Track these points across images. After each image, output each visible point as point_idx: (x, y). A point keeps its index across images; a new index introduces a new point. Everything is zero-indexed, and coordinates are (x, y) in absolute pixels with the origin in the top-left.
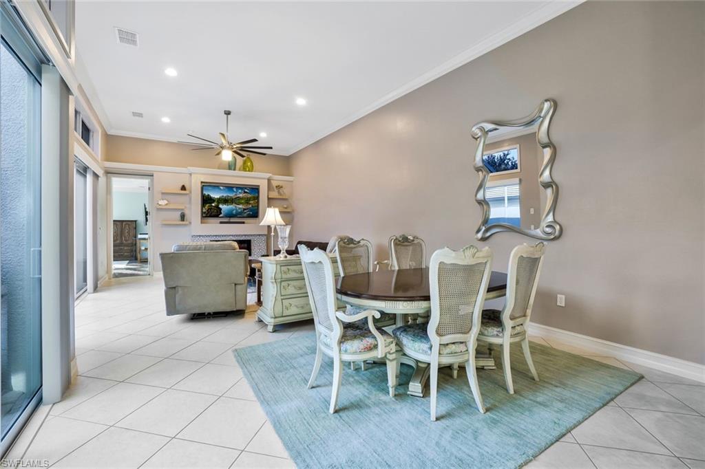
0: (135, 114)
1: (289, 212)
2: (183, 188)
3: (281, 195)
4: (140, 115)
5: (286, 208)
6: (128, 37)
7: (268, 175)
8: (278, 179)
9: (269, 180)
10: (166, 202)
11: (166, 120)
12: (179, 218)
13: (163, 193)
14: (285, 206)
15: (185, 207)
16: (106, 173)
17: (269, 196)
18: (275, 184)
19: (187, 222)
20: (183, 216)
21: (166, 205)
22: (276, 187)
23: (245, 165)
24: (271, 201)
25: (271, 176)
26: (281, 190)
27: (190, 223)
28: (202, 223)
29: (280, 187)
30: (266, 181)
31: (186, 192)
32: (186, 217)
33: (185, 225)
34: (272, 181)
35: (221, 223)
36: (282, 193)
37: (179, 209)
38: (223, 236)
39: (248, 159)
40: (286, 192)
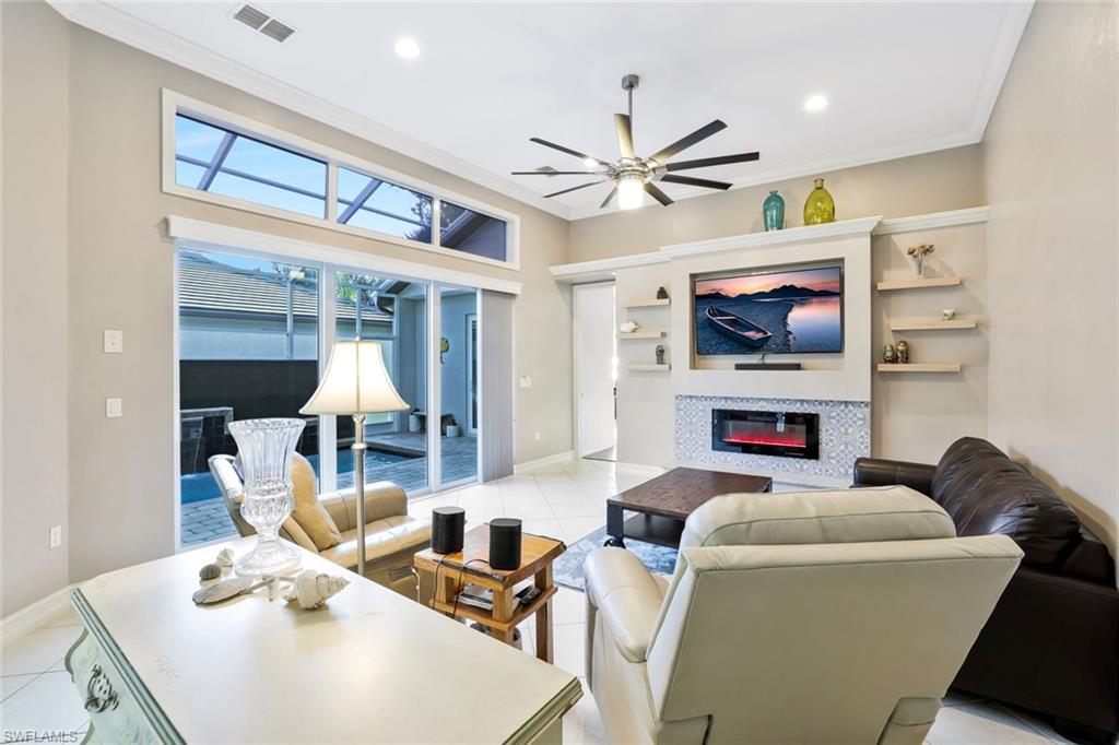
1: (967, 331)
2: (662, 294)
3: (931, 276)
5: (953, 316)
7: (869, 223)
8: (910, 229)
9: (879, 241)
10: (633, 326)
12: (654, 357)
14: (946, 312)
15: (664, 335)
16: (569, 286)
17: (881, 286)
18: (903, 243)
19: (667, 366)
20: (661, 353)
21: (634, 331)
22: (911, 253)
23: (809, 211)
24: (894, 300)
25: (886, 221)
26: (929, 261)
27: (670, 368)
28: (694, 366)
29: (927, 250)
30: (868, 240)
31: (666, 301)
32: (666, 356)
33: (663, 371)
34: (893, 237)
35: (739, 367)
36: (937, 268)
37: (654, 338)
38: (742, 400)
39: (820, 191)
40: (953, 262)
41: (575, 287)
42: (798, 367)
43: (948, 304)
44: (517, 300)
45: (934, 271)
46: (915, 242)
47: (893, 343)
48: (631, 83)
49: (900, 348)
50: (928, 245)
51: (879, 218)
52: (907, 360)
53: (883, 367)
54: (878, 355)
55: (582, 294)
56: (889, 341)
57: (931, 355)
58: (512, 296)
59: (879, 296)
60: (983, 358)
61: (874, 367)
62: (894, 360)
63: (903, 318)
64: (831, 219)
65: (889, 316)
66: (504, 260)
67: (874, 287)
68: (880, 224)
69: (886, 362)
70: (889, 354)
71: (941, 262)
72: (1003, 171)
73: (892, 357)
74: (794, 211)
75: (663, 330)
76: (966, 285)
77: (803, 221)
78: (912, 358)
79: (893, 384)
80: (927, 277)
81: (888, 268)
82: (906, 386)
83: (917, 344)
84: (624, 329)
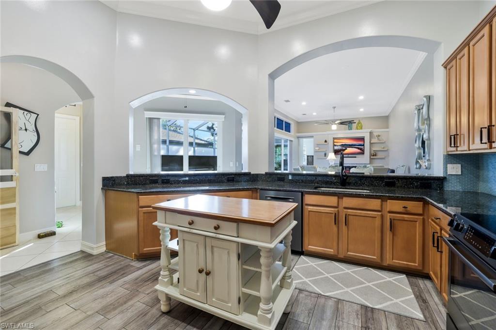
0: (304, 114)
1: (385, 151)
2: (326, 141)
3: (380, 141)
4: (305, 114)
5: (383, 148)
6: (287, 101)
7: (369, 130)
8: (377, 132)
9: (371, 133)
10: (318, 148)
11: (315, 114)
12: (324, 155)
13: (317, 145)
16: (298, 137)
17: (372, 142)
18: (375, 134)
22: (376, 136)
23: (357, 126)
24: (374, 144)
25: (372, 130)
26: (380, 138)
29: (379, 136)
30: (369, 134)
31: (327, 143)
32: (326, 155)
33: (326, 158)
37: (323, 151)
39: (359, 123)
40: (383, 138)
41: (300, 138)
42: (355, 157)
43: (382, 146)
46: (377, 134)
48: (334, 108)
49: (375, 154)
50: (379, 134)
53: (371, 157)
54: (371, 155)
55: (301, 140)
56: (372, 152)
57: (380, 155)
58: (292, 141)
59: (371, 144)
60: (388, 156)
62: (373, 156)
63: (375, 148)
64: (361, 128)
65: (373, 147)
66: (290, 132)
72: (392, 122)
73: (373, 155)
75: (326, 149)
76: (386, 142)
77: (356, 129)
78: (377, 155)
79: (373, 160)
81: (373, 138)
82: (376, 160)
83: (378, 153)
84: (316, 148)
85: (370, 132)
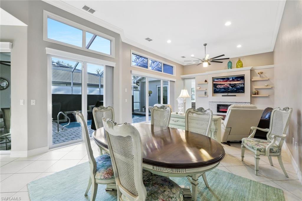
1: (270, 89)
2: (206, 81)
4: (184, 57)
5: (267, 86)
7: (250, 68)
8: (259, 69)
10: (199, 88)
12: (204, 94)
13: (199, 84)
14: (266, 85)
15: (206, 90)
16: (184, 79)
18: (257, 72)
19: (207, 96)
20: (206, 93)
21: (200, 89)
22: (258, 74)
23: (237, 65)
24: (255, 82)
25: (253, 67)
26: (262, 75)
27: (208, 96)
28: (213, 96)
29: (262, 73)
31: (207, 83)
32: (207, 94)
33: (206, 97)
34: (255, 70)
35: (223, 96)
36: (264, 76)
37: (204, 90)
38: (223, 102)
39: (240, 61)
40: (267, 75)
42: (235, 96)
43: (266, 83)
44: (175, 82)
45: (263, 77)
46: (260, 71)
47: (255, 91)
48: (205, 45)
49: (256, 92)
50: (262, 72)
51: (252, 67)
52: (258, 94)
53: (253, 96)
54: (252, 93)
55: (186, 81)
56: (254, 90)
57: (263, 93)
58: (174, 82)
59: (252, 82)
60: (273, 94)
61: (251, 96)
63: (257, 86)
64: (242, 67)
65: (254, 86)
66: (172, 74)
67: (251, 80)
68: (252, 68)
69: (253, 94)
70: (254, 93)
71: (265, 75)
73: (255, 94)
74: (234, 65)
75: (206, 88)
76: (270, 80)
77: (236, 67)
78: (259, 94)
79: (255, 99)
80: (262, 78)
81: (254, 76)
82: (258, 99)
83: (260, 91)
84: (197, 88)
85: (251, 70)
